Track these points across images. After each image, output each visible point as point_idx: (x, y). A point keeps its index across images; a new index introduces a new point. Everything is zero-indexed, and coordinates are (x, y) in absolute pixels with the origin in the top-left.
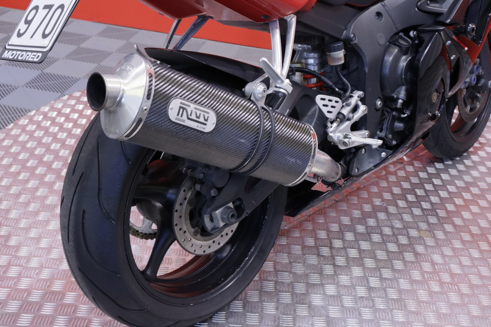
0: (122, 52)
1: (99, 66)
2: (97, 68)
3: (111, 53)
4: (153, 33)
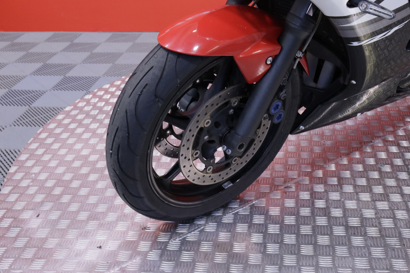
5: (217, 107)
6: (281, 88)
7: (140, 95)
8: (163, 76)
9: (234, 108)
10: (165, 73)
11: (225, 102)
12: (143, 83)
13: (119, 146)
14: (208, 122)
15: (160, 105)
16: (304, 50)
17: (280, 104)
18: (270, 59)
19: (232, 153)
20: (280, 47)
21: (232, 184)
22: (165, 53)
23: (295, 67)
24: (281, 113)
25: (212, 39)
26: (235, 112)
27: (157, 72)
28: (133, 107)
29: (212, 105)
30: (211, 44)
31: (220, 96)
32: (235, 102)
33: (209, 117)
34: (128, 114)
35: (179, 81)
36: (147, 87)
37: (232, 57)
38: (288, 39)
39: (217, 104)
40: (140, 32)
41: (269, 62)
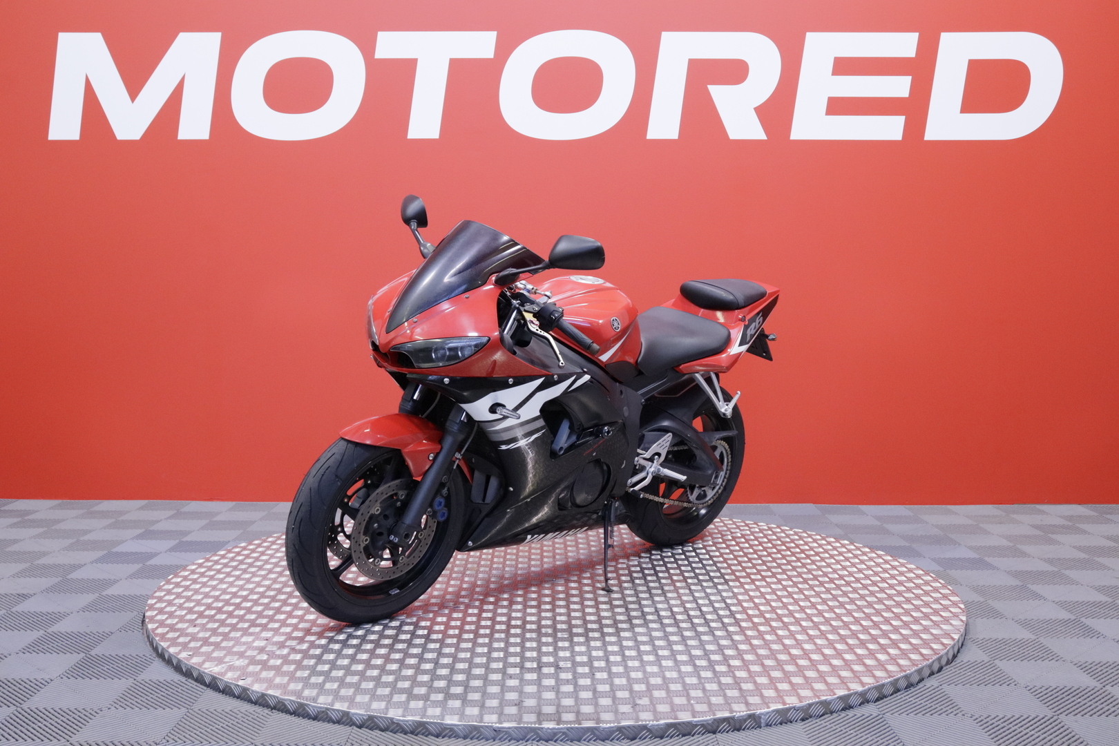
5: (386, 496)
6: (442, 485)
7: (323, 475)
8: (343, 460)
9: (401, 501)
10: (345, 458)
11: (393, 493)
12: (326, 466)
13: (301, 520)
14: (378, 510)
15: (339, 484)
16: (462, 453)
17: (442, 500)
18: (432, 455)
19: (398, 541)
20: (440, 447)
21: (398, 591)
22: (345, 443)
23: (455, 467)
24: (444, 511)
25: (382, 436)
26: (401, 504)
27: (338, 457)
28: (316, 485)
29: (382, 493)
30: (381, 439)
31: (389, 486)
32: (402, 494)
33: (379, 505)
34: (312, 490)
35: (355, 465)
36: (329, 469)
37: (400, 450)
38: (448, 441)
39: (387, 494)
40: (278, 501)
41: (431, 458)
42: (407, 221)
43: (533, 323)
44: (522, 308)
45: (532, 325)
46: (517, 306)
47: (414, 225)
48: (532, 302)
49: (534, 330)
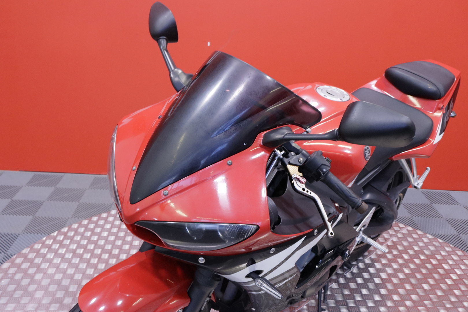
0: (53, 200)
1: (34, 217)
2: (33, 220)
3: (42, 201)
4: (76, 175)
20: (189, 300)
42: (156, 36)
43: (300, 181)
44: (286, 160)
45: (299, 183)
46: (282, 157)
47: (163, 42)
48: (297, 152)
49: (300, 189)
